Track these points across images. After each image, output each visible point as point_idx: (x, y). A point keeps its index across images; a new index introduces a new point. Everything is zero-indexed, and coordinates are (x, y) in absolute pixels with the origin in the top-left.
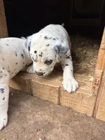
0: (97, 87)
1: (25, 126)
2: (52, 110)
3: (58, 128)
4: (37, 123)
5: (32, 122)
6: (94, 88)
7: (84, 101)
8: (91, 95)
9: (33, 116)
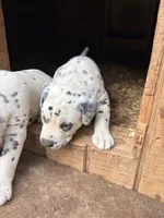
0: (140, 147)
1: (37, 202)
2: (76, 180)
3: (84, 206)
4: (54, 198)
5: (48, 197)
6: (136, 147)
7: (121, 166)
8: (131, 158)
9: (49, 188)
